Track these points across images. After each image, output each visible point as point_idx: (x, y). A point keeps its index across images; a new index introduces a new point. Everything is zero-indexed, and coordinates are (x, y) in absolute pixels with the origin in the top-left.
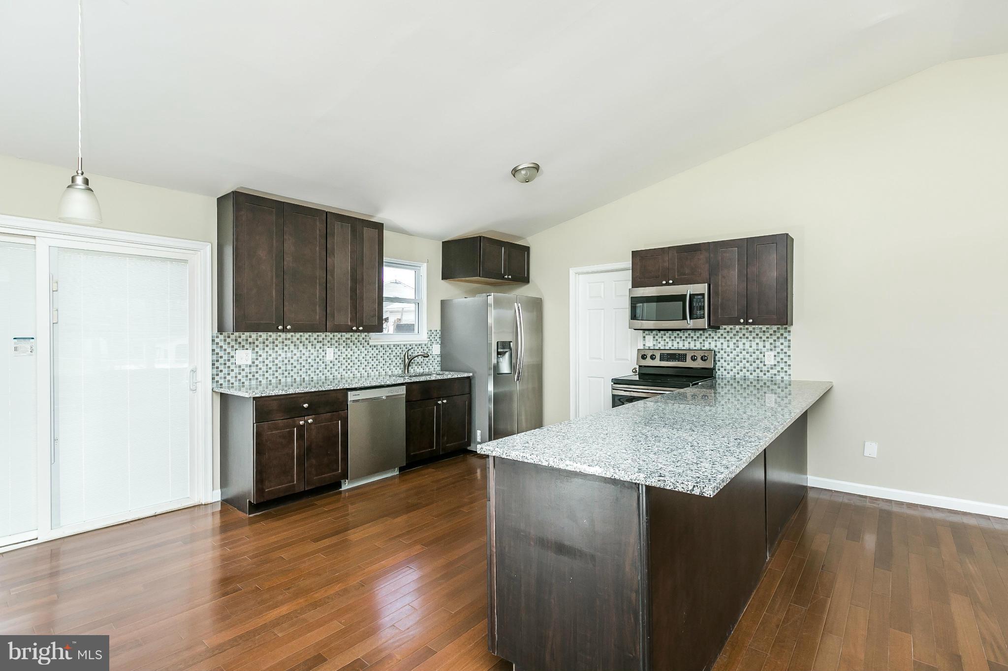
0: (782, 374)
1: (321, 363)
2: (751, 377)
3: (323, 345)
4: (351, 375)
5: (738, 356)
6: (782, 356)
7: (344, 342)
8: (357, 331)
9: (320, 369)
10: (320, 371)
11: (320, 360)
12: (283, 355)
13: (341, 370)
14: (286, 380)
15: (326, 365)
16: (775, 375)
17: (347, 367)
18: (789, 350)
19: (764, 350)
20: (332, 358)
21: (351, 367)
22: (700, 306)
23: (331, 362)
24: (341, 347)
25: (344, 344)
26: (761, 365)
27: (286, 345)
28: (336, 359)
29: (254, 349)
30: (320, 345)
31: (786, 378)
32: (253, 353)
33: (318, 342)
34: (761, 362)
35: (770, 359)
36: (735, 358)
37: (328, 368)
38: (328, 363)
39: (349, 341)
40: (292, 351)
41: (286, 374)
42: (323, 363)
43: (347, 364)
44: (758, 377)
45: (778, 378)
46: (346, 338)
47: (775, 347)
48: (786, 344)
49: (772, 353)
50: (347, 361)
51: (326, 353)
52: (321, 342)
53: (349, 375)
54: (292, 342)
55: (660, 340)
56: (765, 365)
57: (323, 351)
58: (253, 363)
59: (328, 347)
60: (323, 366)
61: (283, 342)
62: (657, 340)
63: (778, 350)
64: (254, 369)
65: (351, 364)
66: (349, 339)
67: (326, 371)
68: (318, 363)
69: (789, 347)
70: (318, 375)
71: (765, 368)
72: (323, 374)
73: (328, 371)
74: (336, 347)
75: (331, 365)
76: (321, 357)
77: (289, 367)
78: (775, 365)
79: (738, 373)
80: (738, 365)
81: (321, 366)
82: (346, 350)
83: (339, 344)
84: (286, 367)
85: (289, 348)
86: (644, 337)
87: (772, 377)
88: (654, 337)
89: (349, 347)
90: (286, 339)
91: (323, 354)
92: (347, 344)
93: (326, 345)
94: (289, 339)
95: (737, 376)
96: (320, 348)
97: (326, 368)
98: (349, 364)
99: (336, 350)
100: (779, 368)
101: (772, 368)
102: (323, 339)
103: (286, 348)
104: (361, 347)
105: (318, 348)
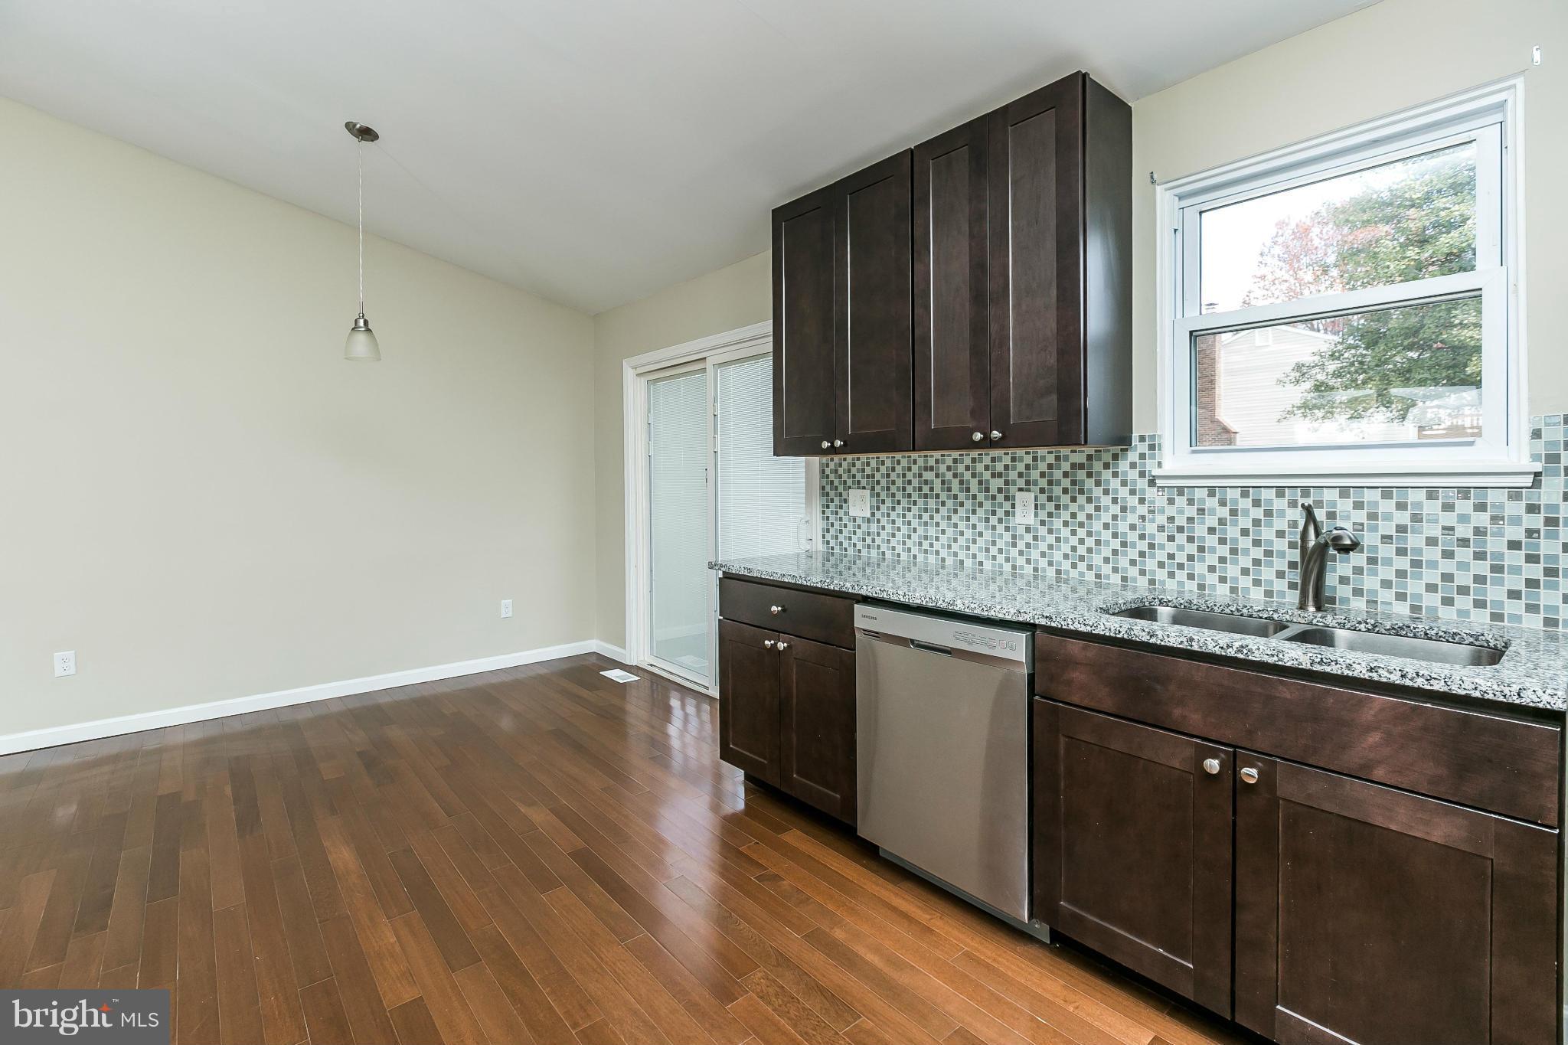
3: (1007, 483)
7: (1066, 475)
8: (988, 443)
9: (1000, 544)
10: (1000, 551)
11: (1000, 521)
13: (1057, 556)
14: (926, 558)
15: (1014, 537)
17: (1074, 549)
20: (1031, 520)
21: (1090, 550)
23: (1028, 530)
24: (1057, 491)
25: (1066, 483)
27: (926, 483)
28: (1043, 523)
29: (873, 489)
30: (1000, 482)
32: (872, 496)
33: (993, 475)
37: (1021, 545)
38: (1021, 531)
39: (1081, 475)
40: (937, 496)
42: (1007, 529)
43: (1074, 541)
46: (1073, 466)
50: (1074, 533)
51: (1013, 506)
52: (1000, 475)
53: (1082, 574)
54: (937, 476)
57: (1007, 498)
58: (873, 514)
59: (1021, 490)
60: (1008, 537)
61: (920, 476)
64: (874, 528)
65: (1090, 542)
66: (1081, 466)
67: (1014, 553)
68: (994, 528)
70: (994, 558)
72: (1007, 560)
73: (1021, 553)
74: (1042, 491)
75: (1028, 538)
76: (1000, 514)
77: (931, 532)
81: (1001, 536)
82: (1074, 500)
83: (1050, 483)
84: (926, 531)
85: (932, 489)
89: (1081, 492)
90: (926, 469)
91: (1007, 506)
92: (1074, 483)
93: (1014, 483)
94: (932, 469)
96: (1000, 490)
97: (1014, 545)
98: (1082, 541)
99: (1043, 498)
102: (1006, 467)
103: (926, 489)
104: (1123, 492)
105: (993, 491)
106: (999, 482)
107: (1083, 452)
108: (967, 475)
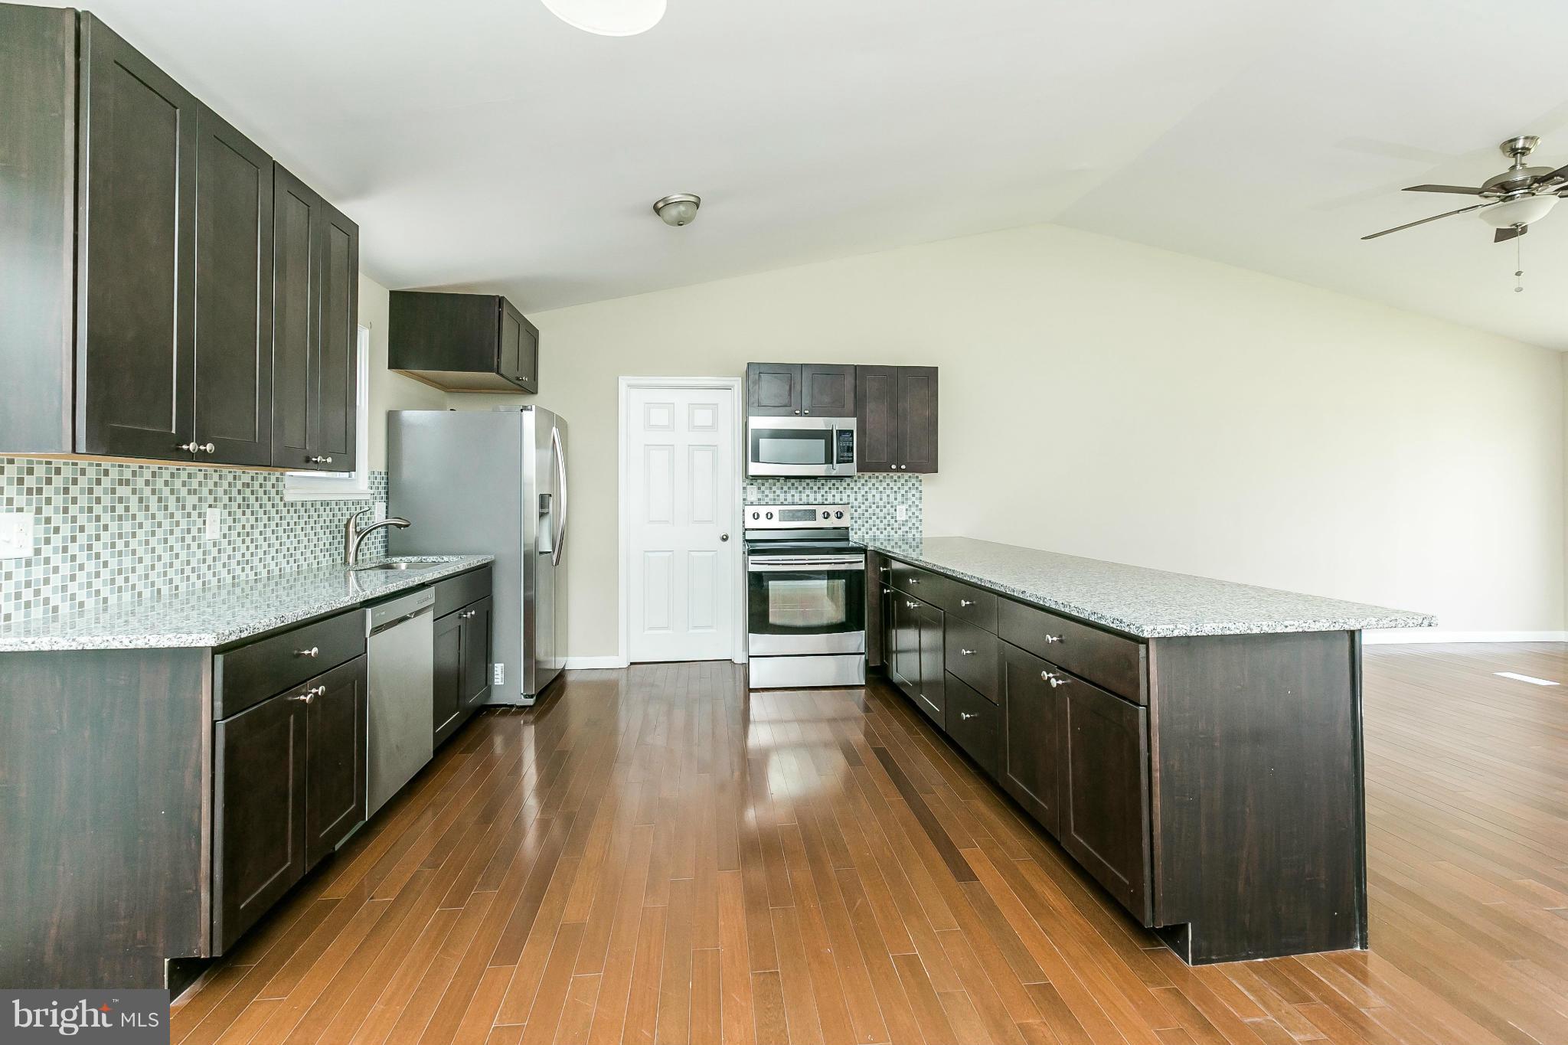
0: (914, 531)
1: (194, 546)
2: (882, 536)
3: (200, 501)
4: (252, 577)
5: (867, 511)
6: (913, 509)
7: (239, 491)
9: (194, 563)
10: (193, 570)
11: (194, 539)
12: (114, 527)
13: (233, 564)
15: (204, 553)
16: (907, 532)
17: (243, 555)
18: (920, 503)
19: (895, 503)
20: (217, 536)
21: (251, 555)
22: (848, 447)
23: (215, 545)
24: (234, 505)
25: (239, 499)
26: (892, 521)
27: (121, 500)
28: (225, 536)
29: (39, 511)
30: (195, 499)
31: (917, 535)
32: (35, 522)
33: (189, 492)
34: (892, 518)
35: (901, 516)
36: (863, 514)
37: (209, 560)
38: (210, 546)
39: (248, 491)
40: (134, 518)
41: (120, 581)
42: (199, 546)
43: (243, 549)
44: (889, 536)
45: (910, 535)
46: (243, 483)
47: (907, 499)
48: (918, 495)
49: (904, 507)
50: (243, 542)
51: (204, 522)
52: (195, 491)
53: (246, 576)
55: (767, 492)
56: (896, 521)
57: (200, 516)
58: (37, 552)
59: (210, 506)
60: (199, 554)
61: (113, 491)
62: (763, 492)
63: (910, 503)
64: (38, 572)
65: (252, 549)
66: (248, 484)
67: (204, 567)
68: (189, 547)
69: (921, 499)
70: (187, 578)
71: (896, 526)
72: (198, 577)
73: (208, 568)
74: (225, 507)
75: (215, 552)
76: (194, 532)
77: (127, 562)
78: (907, 521)
79: (867, 533)
80: (867, 522)
81: (194, 555)
82: (244, 513)
83: (230, 499)
84: (120, 563)
85: (127, 509)
86: (744, 488)
87: (903, 535)
88: (759, 488)
89: (248, 506)
90: (120, 482)
91: (199, 523)
92: (244, 499)
93: (205, 500)
94: (128, 483)
95: (866, 536)
96: (194, 508)
97: (204, 561)
98: (247, 548)
99: (225, 514)
100: (910, 525)
101: (903, 525)
102: (200, 483)
103: (120, 509)
104: (269, 507)
105: (189, 508)
106: (192, 500)
107: (249, 473)
108: (166, 491)
